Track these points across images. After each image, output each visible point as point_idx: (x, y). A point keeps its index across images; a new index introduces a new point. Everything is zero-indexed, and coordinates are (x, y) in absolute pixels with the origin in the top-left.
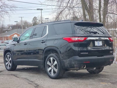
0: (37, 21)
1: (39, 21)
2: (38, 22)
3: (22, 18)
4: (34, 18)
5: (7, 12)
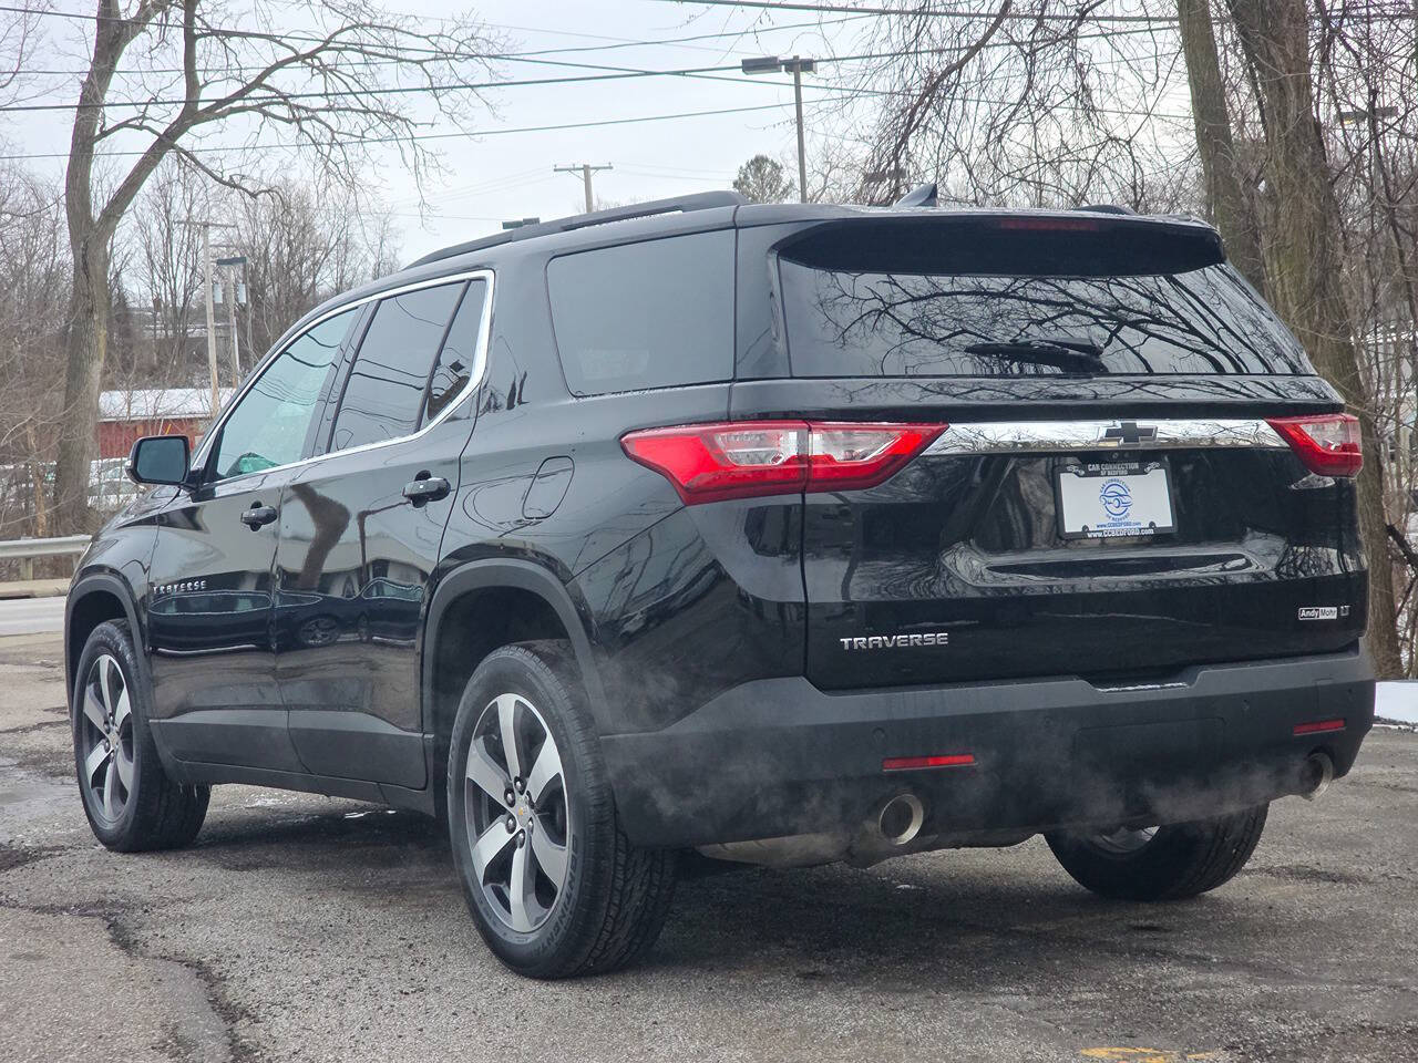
4: (746, 177)
5: (393, 112)
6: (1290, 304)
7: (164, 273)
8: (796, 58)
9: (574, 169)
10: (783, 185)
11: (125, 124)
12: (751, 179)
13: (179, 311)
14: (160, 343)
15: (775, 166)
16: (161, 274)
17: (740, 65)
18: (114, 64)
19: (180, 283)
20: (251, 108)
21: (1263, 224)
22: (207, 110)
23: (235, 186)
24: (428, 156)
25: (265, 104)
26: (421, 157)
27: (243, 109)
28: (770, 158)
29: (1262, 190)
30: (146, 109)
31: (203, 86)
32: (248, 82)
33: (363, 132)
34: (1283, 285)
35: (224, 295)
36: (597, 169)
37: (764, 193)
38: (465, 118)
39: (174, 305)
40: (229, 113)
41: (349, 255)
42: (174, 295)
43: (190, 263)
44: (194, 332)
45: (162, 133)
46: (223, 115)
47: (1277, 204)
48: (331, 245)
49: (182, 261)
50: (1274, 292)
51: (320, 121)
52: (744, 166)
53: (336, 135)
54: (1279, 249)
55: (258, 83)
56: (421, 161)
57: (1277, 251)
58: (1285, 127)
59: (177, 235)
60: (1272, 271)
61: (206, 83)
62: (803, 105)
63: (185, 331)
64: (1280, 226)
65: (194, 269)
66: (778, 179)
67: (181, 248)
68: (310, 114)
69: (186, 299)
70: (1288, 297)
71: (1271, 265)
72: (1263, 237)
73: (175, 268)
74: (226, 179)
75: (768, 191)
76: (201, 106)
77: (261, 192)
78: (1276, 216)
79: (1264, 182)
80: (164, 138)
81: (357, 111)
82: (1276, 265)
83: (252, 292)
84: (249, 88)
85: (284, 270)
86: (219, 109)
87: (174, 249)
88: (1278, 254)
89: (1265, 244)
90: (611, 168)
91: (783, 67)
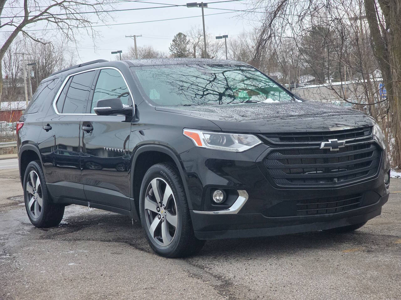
0: (188, 46)
1: (194, 48)
2: (192, 50)
3: (137, 39)
4: (176, 38)
5: (86, 19)
6: (397, 64)
7: (9, 68)
8: (202, 3)
9: (131, 37)
10: (187, 41)
11: (7, 24)
12: (178, 39)
13: (14, 80)
14: (8, 88)
15: (185, 36)
16: (8, 69)
17: (186, 4)
18: (3, 6)
19: (14, 72)
20: (44, 19)
21: (389, 41)
22: (32, 19)
23: (39, 42)
24: (96, 32)
25: (48, 18)
26: (94, 33)
27: (41, 19)
28: (183, 33)
29: (389, 31)
30: (13, 20)
31: (29, 13)
32: (43, 11)
33: (78, 25)
34: (395, 59)
35: (27, 74)
36: (138, 36)
37: (181, 43)
38: (106, 21)
39: (12, 77)
40: (37, 21)
41: (63, 63)
42: (12, 75)
43: (17, 65)
44: (19, 85)
45: (18, 26)
46: (36, 21)
47: (393, 35)
48: (58, 60)
49: (15, 65)
50: (392, 61)
51: (65, 22)
52: (176, 36)
53: (70, 26)
54: (394, 48)
55: (46, 11)
56: (94, 34)
57: (393, 49)
58: (396, 13)
59: (13, 57)
60: (392, 55)
61: (31, 12)
62: (204, 16)
63: (16, 85)
64: (394, 42)
65: (18, 67)
66: (185, 39)
67: (14, 61)
68: (61, 20)
69: (16, 75)
70: (397, 62)
71: (392, 53)
72: (389, 45)
73: (12, 66)
74: (36, 39)
75: (182, 43)
76: (29, 18)
77: (47, 43)
78: (393, 39)
79: (389, 29)
80: (19, 28)
81: (74, 19)
82: (393, 53)
83: (35, 73)
84: (43, 13)
85: (44, 68)
86: (35, 19)
87: (12, 62)
88: (394, 50)
89: (390, 47)
90: (142, 36)
91: (198, 5)
